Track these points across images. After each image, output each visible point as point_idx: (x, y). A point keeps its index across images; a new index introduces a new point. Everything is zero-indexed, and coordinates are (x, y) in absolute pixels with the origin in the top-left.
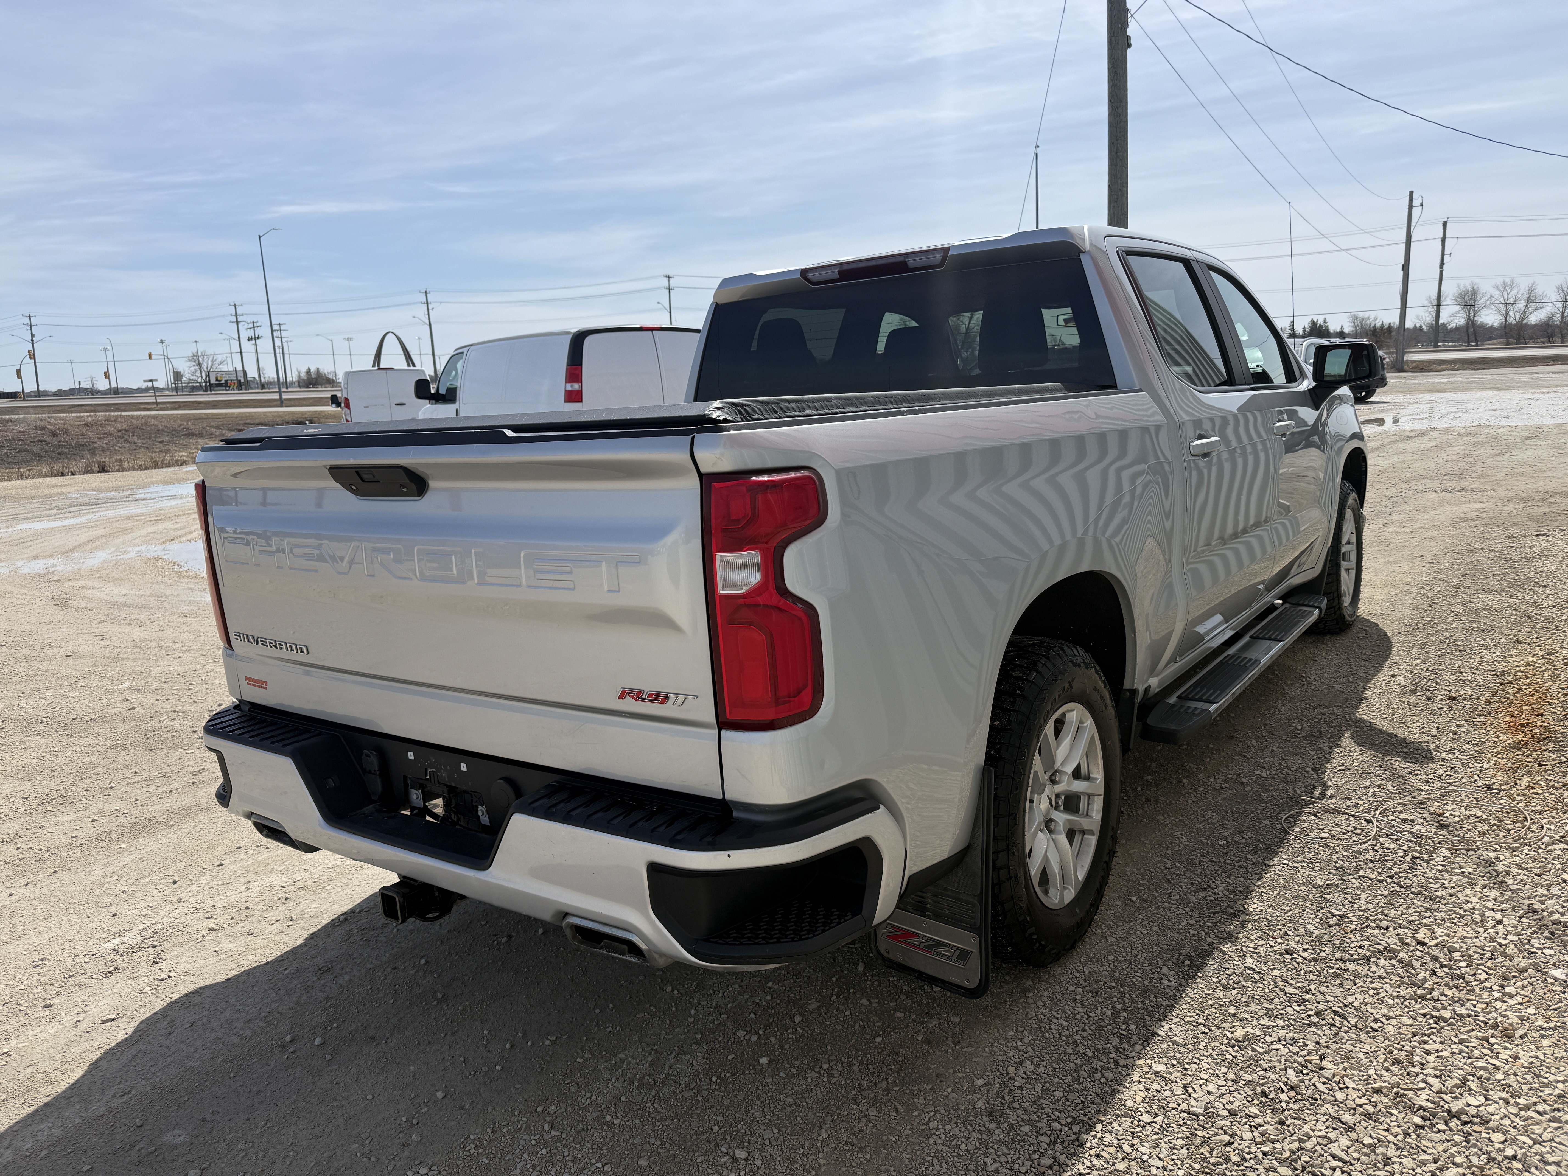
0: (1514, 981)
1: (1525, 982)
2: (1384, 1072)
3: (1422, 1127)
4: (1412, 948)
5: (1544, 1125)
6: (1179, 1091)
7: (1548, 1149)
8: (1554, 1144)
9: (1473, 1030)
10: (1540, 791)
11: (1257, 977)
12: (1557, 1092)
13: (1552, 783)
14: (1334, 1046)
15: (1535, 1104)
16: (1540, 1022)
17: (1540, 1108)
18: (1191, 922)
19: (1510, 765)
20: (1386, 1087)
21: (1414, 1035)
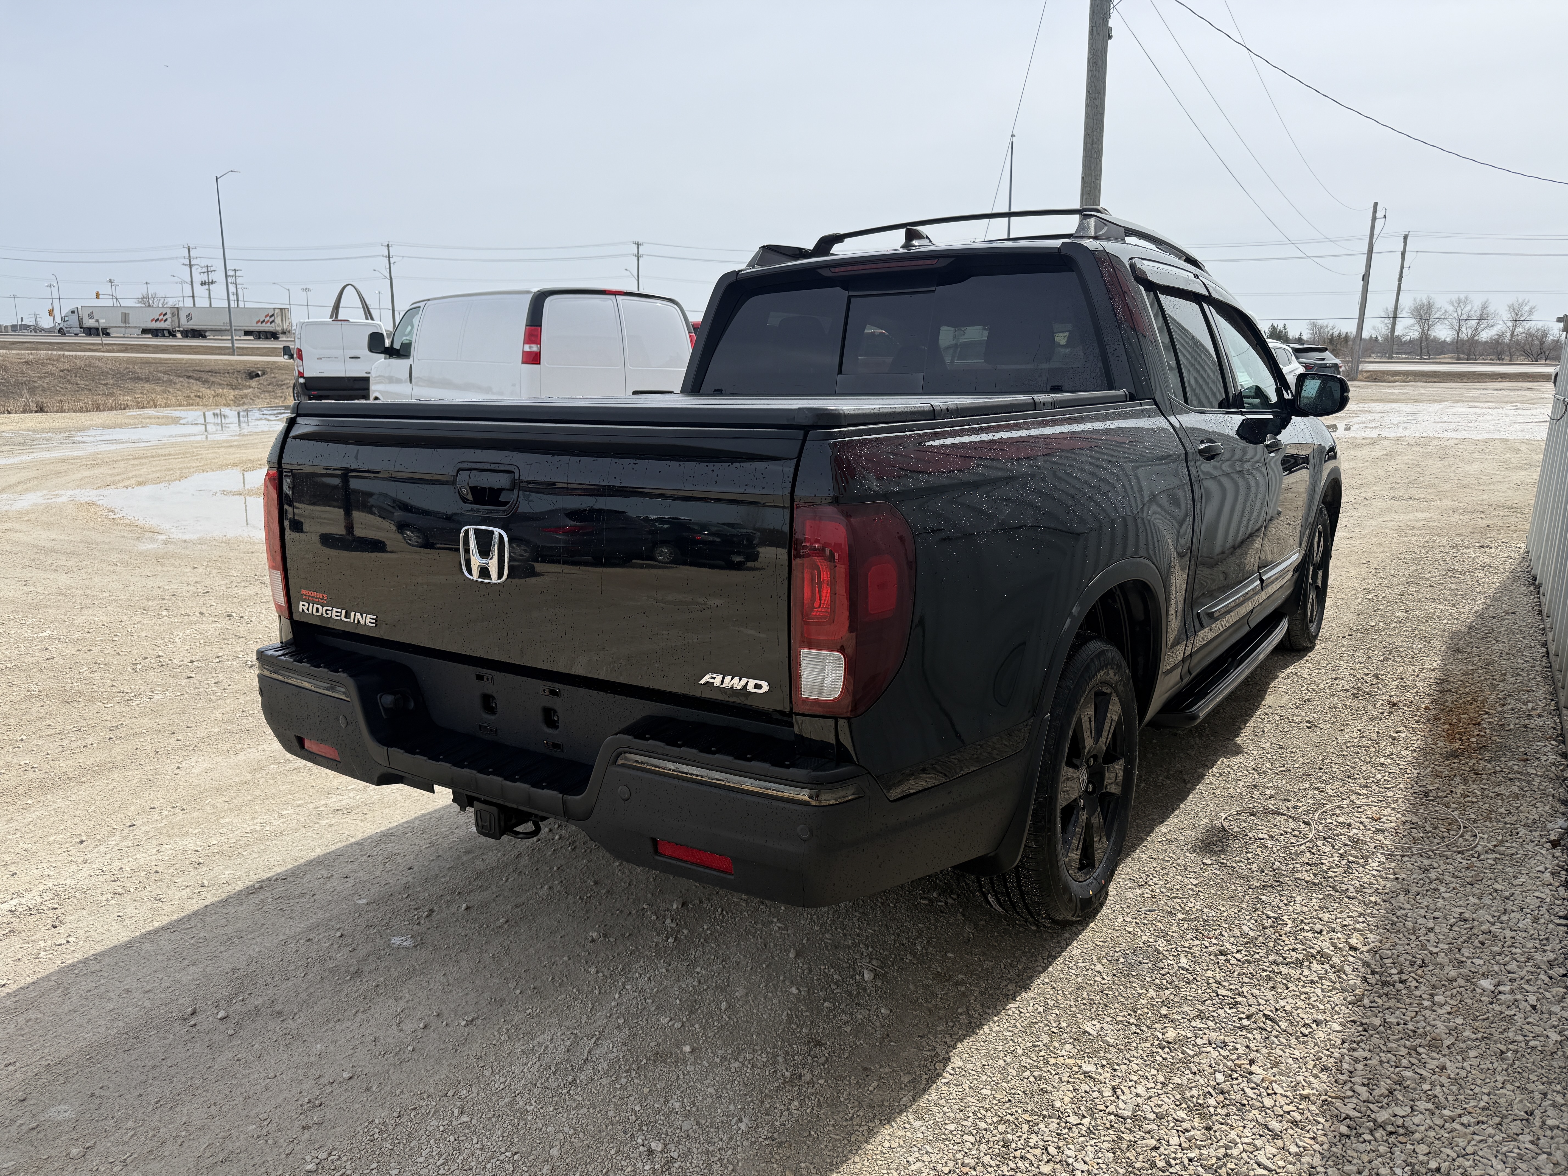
0: (1443, 989)
1: (1454, 991)
2: (1312, 1079)
3: (1348, 1137)
4: (1345, 953)
5: (1469, 1137)
6: (1107, 1092)
7: (1471, 1162)
8: (1477, 1158)
9: (1402, 1039)
10: (1475, 800)
11: (1191, 978)
12: (1482, 1104)
13: (1486, 792)
14: (1264, 1051)
15: (1460, 1116)
16: (1467, 1033)
17: (1465, 1120)
18: (1128, 919)
19: (1447, 772)
20: (1314, 1094)
21: (1343, 1042)
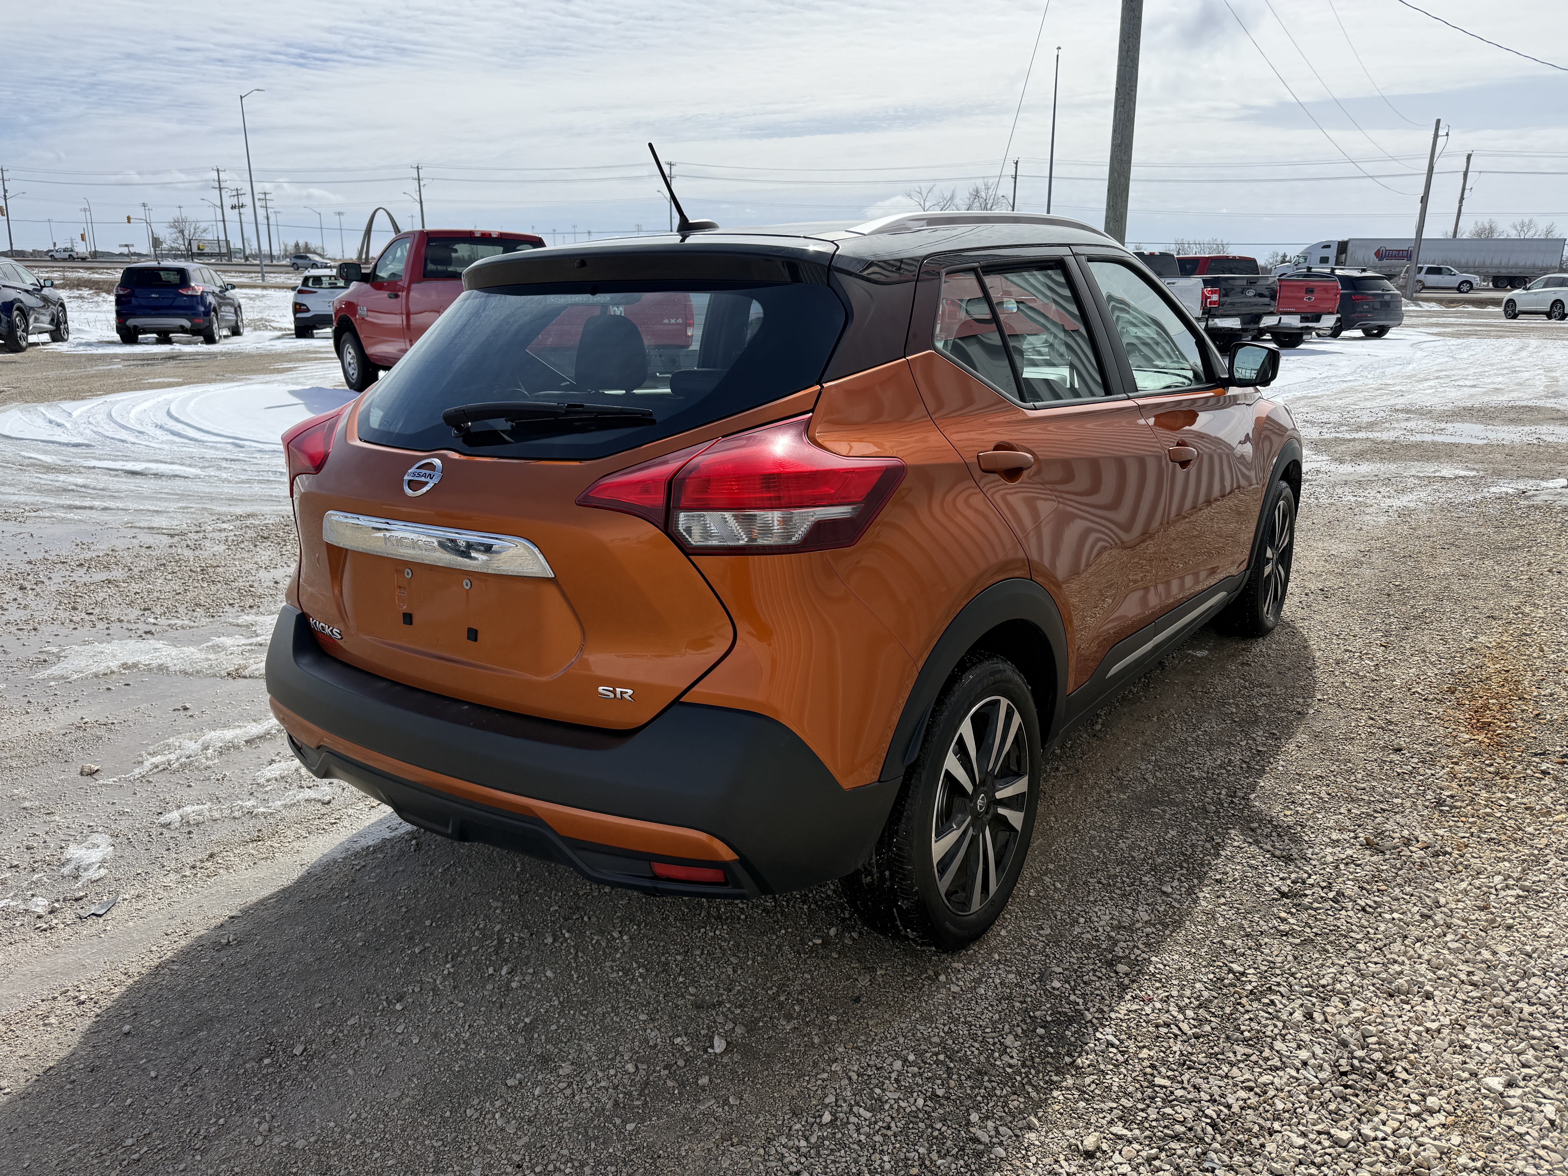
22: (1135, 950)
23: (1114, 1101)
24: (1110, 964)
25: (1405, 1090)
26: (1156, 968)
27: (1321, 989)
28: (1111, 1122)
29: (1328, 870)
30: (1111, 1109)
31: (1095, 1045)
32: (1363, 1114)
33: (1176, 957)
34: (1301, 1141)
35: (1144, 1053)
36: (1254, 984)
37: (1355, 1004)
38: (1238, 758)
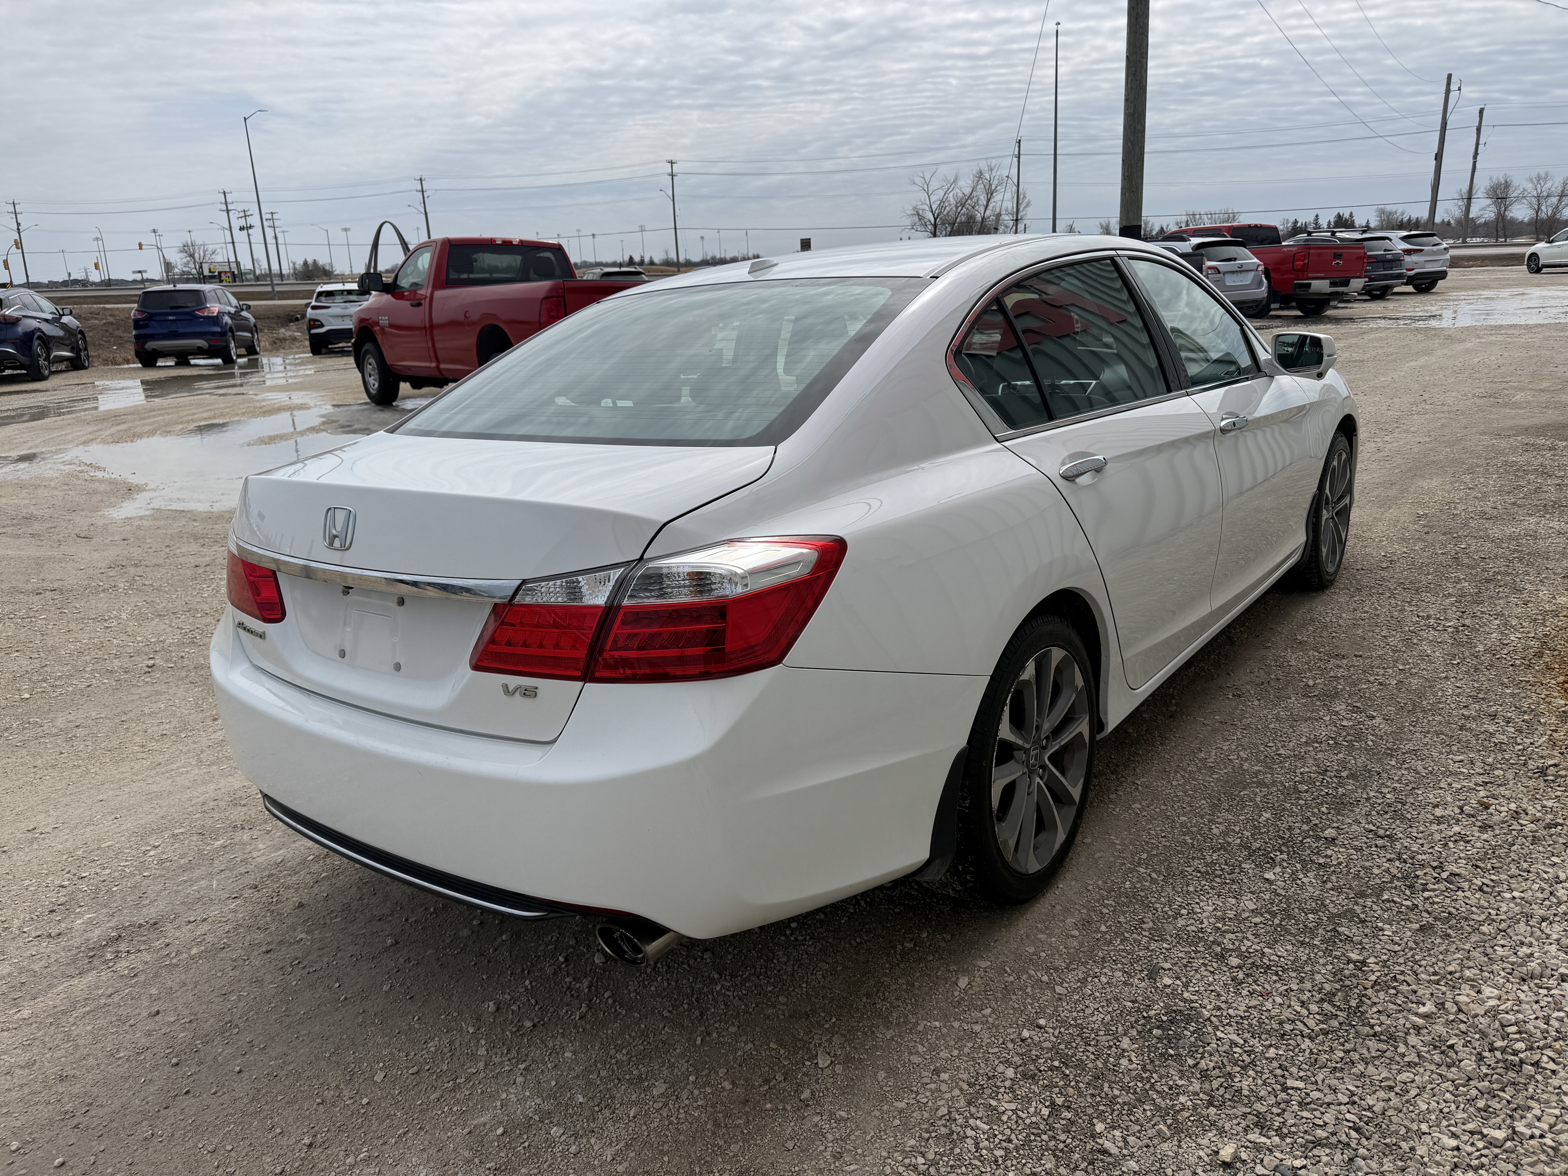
22: (1245, 941)
23: (1246, 1105)
24: (1221, 957)
25: (1555, 1082)
26: (1270, 960)
27: (1449, 977)
28: (1246, 1130)
29: (1436, 848)
30: (1245, 1115)
31: (1218, 1045)
32: (1515, 1110)
33: (1289, 947)
34: (1453, 1143)
35: (1272, 1052)
36: (1378, 974)
37: (1487, 991)
38: (1324, 733)
